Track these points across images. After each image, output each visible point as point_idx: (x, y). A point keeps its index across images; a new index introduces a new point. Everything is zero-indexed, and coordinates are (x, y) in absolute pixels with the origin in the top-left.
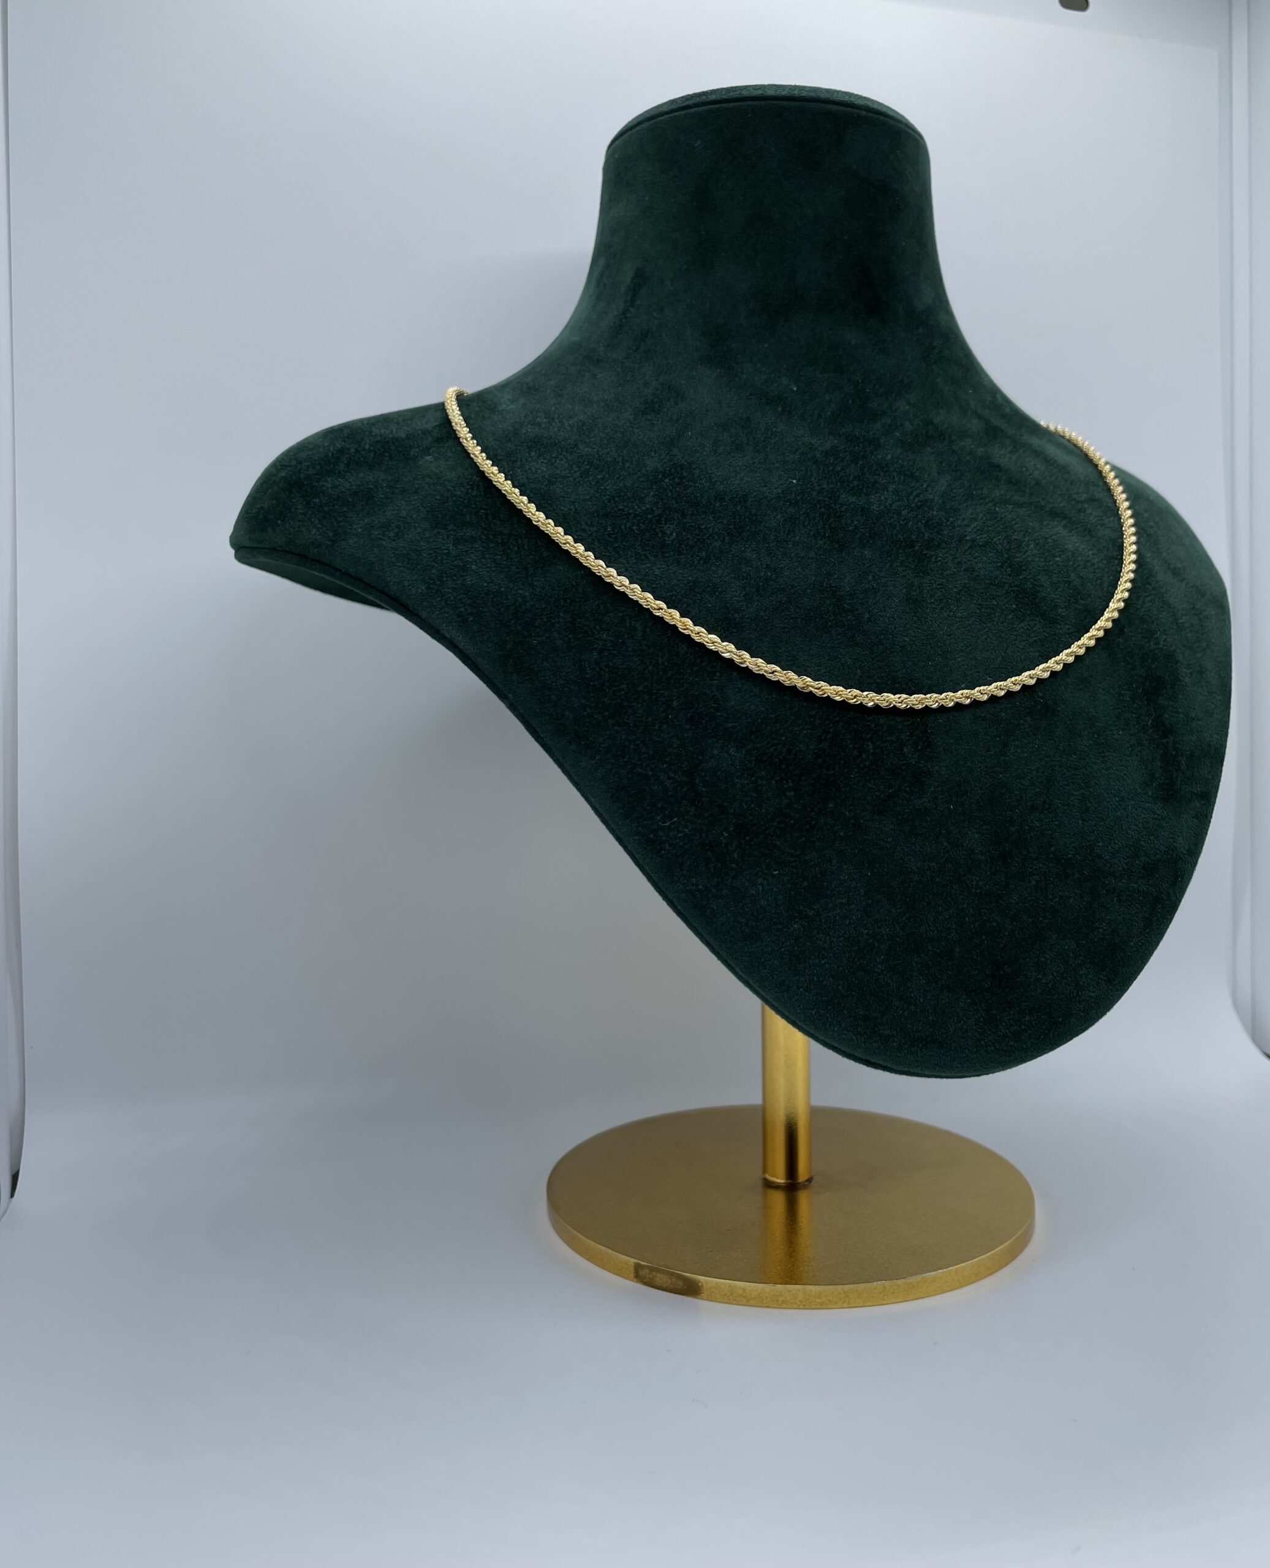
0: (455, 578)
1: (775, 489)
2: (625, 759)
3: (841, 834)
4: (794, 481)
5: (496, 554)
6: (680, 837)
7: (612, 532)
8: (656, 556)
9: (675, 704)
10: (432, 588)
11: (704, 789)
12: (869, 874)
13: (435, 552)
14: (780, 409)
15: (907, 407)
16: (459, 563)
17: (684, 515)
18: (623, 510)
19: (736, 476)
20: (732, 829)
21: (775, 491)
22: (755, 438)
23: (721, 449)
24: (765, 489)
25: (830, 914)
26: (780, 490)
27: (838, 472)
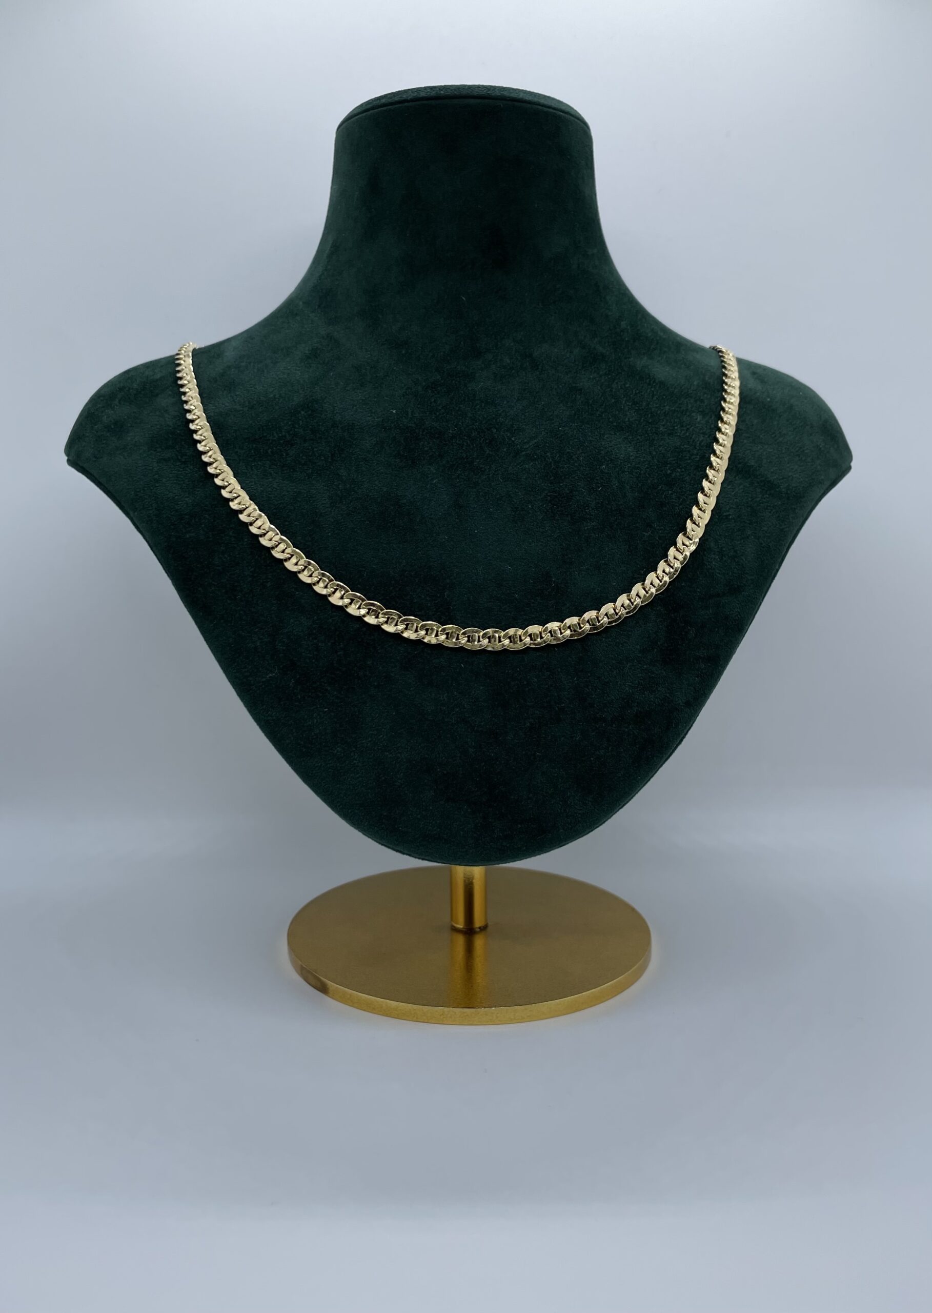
0: (152, 488)
1: (377, 418)
3: (376, 684)
4: (394, 411)
5: (179, 471)
6: (263, 682)
7: (253, 454)
8: (276, 473)
9: (269, 584)
10: (137, 495)
11: (281, 648)
12: (394, 713)
13: (146, 469)
14: (404, 352)
15: (512, 344)
16: (156, 476)
17: (305, 441)
18: (266, 436)
19: (353, 408)
20: (298, 677)
21: (376, 419)
22: (376, 376)
23: (348, 388)
24: (370, 418)
25: (363, 742)
26: (381, 419)
27: (431, 403)
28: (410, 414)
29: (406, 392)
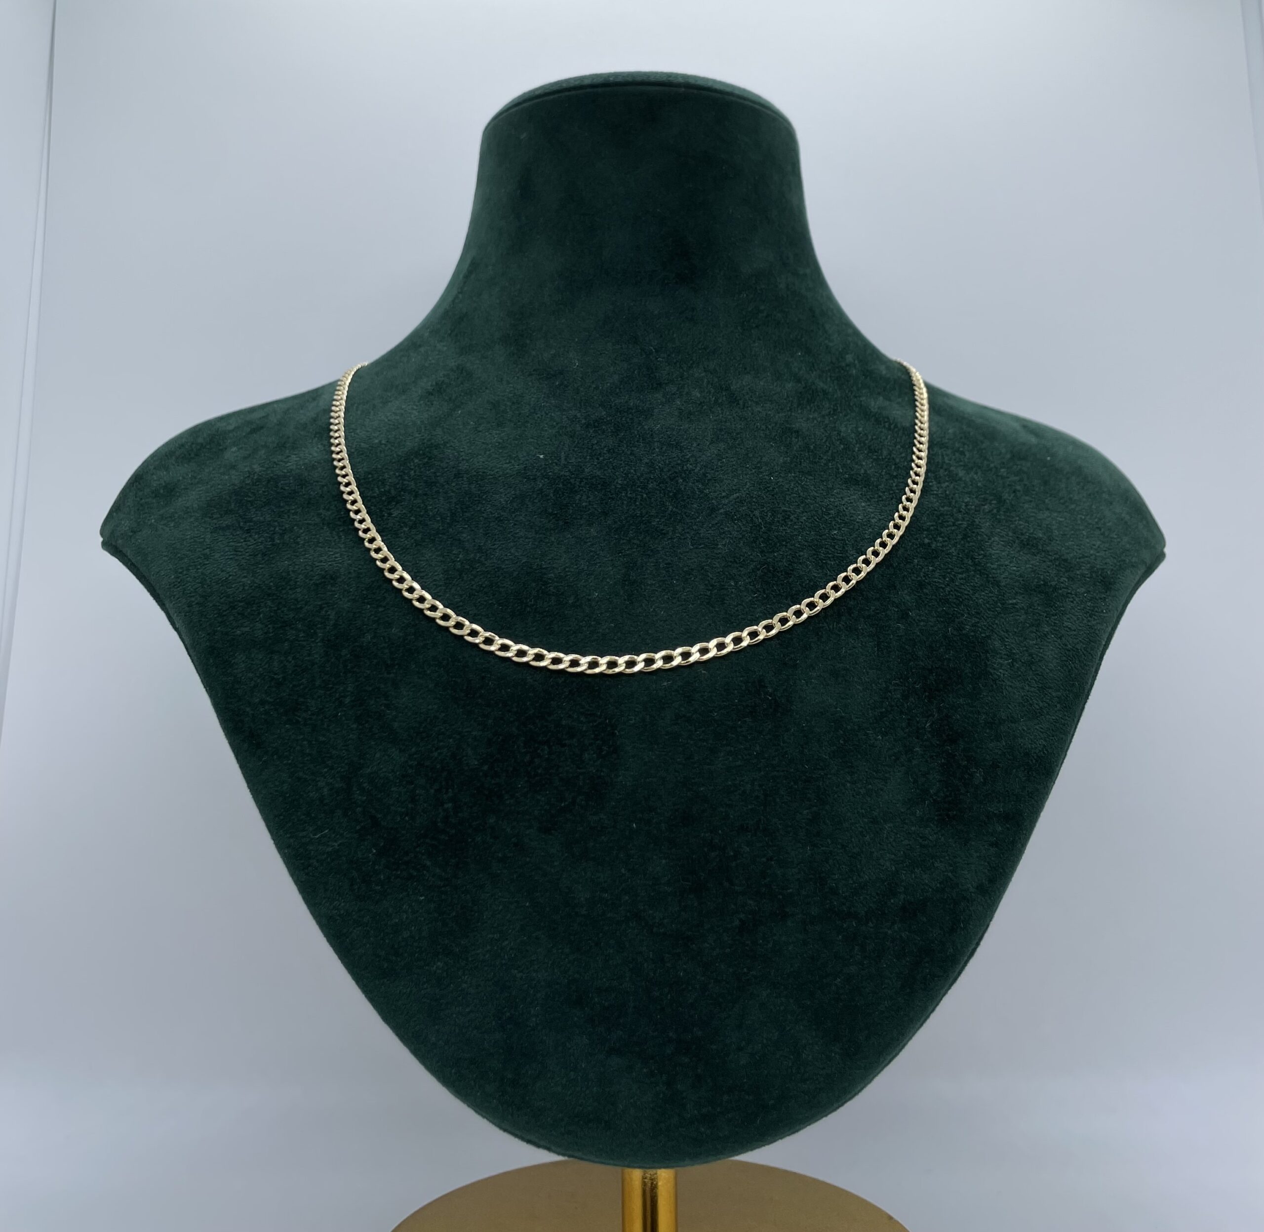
0: (199, 567)
1: (518, 465)
2: (290, 761)
3: (500, 855)
4: (542, 456)
5: (239, 542)
9: (347, 700)
10: (178, 577)
11: (360, 797)
12: (528, 904)
13: (195, 541)
14: (557, 384)
17: (416, 496)
19: (485, 453)
20: (382, 844)
21: (517, 467)
22: (520, 414)
24: (507, 465)
25: (479, 951)
26: (522, 466)
27: (593, 445)
28: (563, 459)
29: (558, 432)
